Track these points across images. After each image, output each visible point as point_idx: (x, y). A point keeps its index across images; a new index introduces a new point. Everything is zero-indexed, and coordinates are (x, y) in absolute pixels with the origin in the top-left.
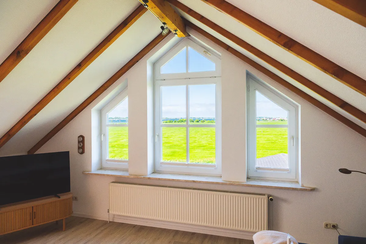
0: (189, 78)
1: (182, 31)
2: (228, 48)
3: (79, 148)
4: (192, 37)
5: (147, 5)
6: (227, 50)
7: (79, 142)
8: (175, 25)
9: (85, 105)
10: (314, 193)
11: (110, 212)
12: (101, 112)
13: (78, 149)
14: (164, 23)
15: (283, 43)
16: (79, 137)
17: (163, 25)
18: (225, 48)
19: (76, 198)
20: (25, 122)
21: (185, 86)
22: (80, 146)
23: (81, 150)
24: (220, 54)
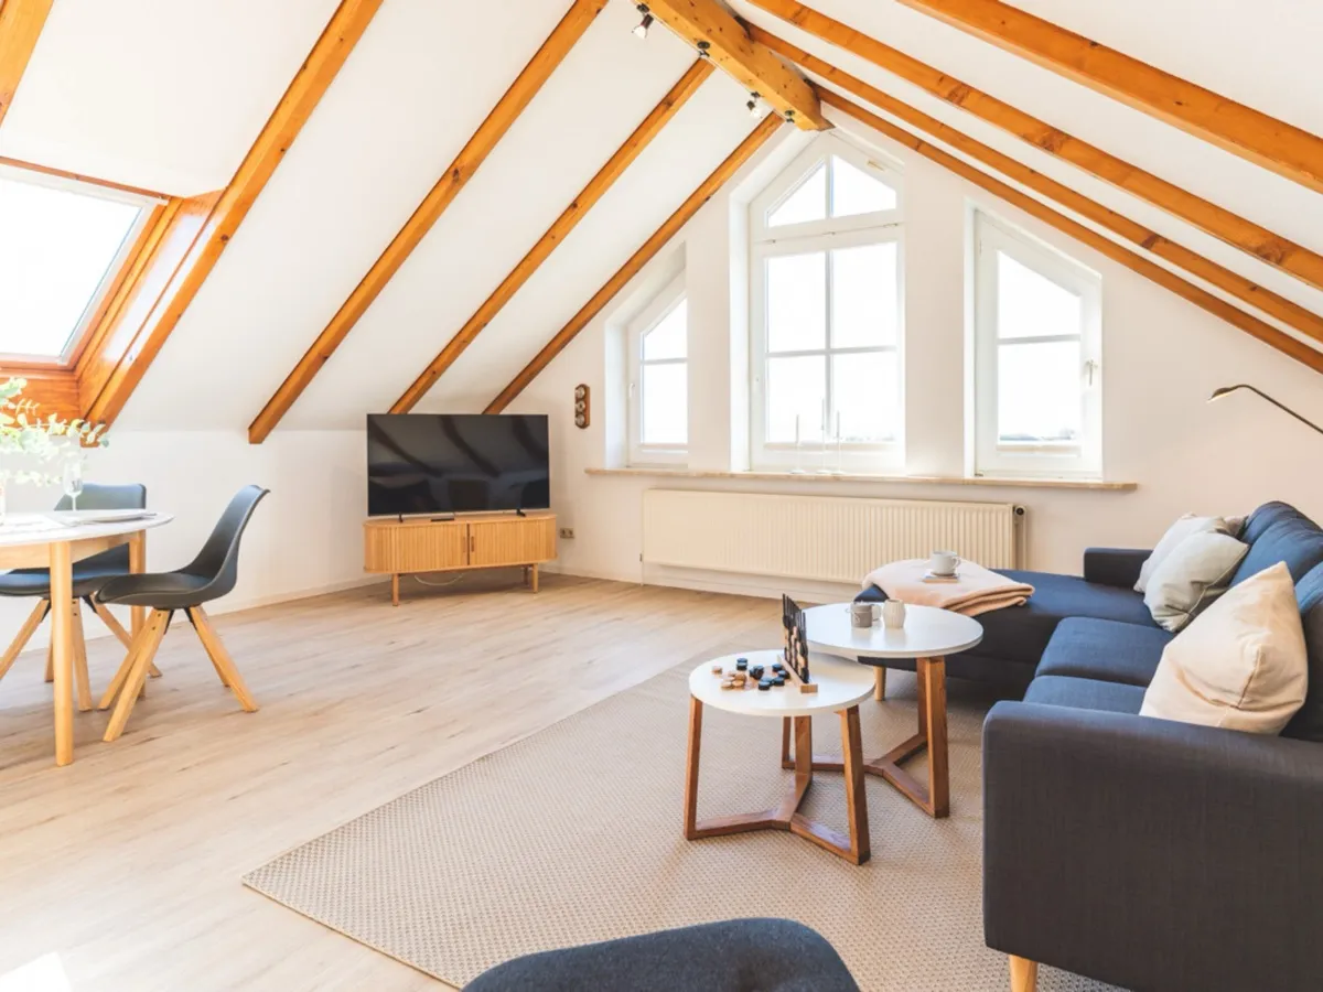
0: (833, 233)
1: (805, 113)
2: (918, 145)
3: (578, 414)
4: (841, 132)
5: (706, 53)
6: (917, 148)
7: (578, 400)
8: (786, 97)
9: (591, 312)
10: (1130, 498)
11: (645, 558)
12: (625, 331)
13: (577, 416)
14: (755, 95)
15: (946, 93)
16: (577, 388)
17: (752, 99)
18: (907, 144)
19: (571, 533)
20: (464, 342)
21: (821, 256)
22: (581, 410)
23: (583, 419)
24: (901, 162)
